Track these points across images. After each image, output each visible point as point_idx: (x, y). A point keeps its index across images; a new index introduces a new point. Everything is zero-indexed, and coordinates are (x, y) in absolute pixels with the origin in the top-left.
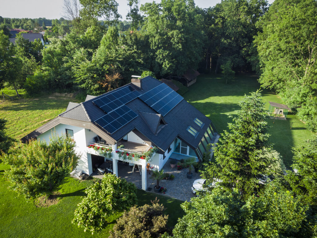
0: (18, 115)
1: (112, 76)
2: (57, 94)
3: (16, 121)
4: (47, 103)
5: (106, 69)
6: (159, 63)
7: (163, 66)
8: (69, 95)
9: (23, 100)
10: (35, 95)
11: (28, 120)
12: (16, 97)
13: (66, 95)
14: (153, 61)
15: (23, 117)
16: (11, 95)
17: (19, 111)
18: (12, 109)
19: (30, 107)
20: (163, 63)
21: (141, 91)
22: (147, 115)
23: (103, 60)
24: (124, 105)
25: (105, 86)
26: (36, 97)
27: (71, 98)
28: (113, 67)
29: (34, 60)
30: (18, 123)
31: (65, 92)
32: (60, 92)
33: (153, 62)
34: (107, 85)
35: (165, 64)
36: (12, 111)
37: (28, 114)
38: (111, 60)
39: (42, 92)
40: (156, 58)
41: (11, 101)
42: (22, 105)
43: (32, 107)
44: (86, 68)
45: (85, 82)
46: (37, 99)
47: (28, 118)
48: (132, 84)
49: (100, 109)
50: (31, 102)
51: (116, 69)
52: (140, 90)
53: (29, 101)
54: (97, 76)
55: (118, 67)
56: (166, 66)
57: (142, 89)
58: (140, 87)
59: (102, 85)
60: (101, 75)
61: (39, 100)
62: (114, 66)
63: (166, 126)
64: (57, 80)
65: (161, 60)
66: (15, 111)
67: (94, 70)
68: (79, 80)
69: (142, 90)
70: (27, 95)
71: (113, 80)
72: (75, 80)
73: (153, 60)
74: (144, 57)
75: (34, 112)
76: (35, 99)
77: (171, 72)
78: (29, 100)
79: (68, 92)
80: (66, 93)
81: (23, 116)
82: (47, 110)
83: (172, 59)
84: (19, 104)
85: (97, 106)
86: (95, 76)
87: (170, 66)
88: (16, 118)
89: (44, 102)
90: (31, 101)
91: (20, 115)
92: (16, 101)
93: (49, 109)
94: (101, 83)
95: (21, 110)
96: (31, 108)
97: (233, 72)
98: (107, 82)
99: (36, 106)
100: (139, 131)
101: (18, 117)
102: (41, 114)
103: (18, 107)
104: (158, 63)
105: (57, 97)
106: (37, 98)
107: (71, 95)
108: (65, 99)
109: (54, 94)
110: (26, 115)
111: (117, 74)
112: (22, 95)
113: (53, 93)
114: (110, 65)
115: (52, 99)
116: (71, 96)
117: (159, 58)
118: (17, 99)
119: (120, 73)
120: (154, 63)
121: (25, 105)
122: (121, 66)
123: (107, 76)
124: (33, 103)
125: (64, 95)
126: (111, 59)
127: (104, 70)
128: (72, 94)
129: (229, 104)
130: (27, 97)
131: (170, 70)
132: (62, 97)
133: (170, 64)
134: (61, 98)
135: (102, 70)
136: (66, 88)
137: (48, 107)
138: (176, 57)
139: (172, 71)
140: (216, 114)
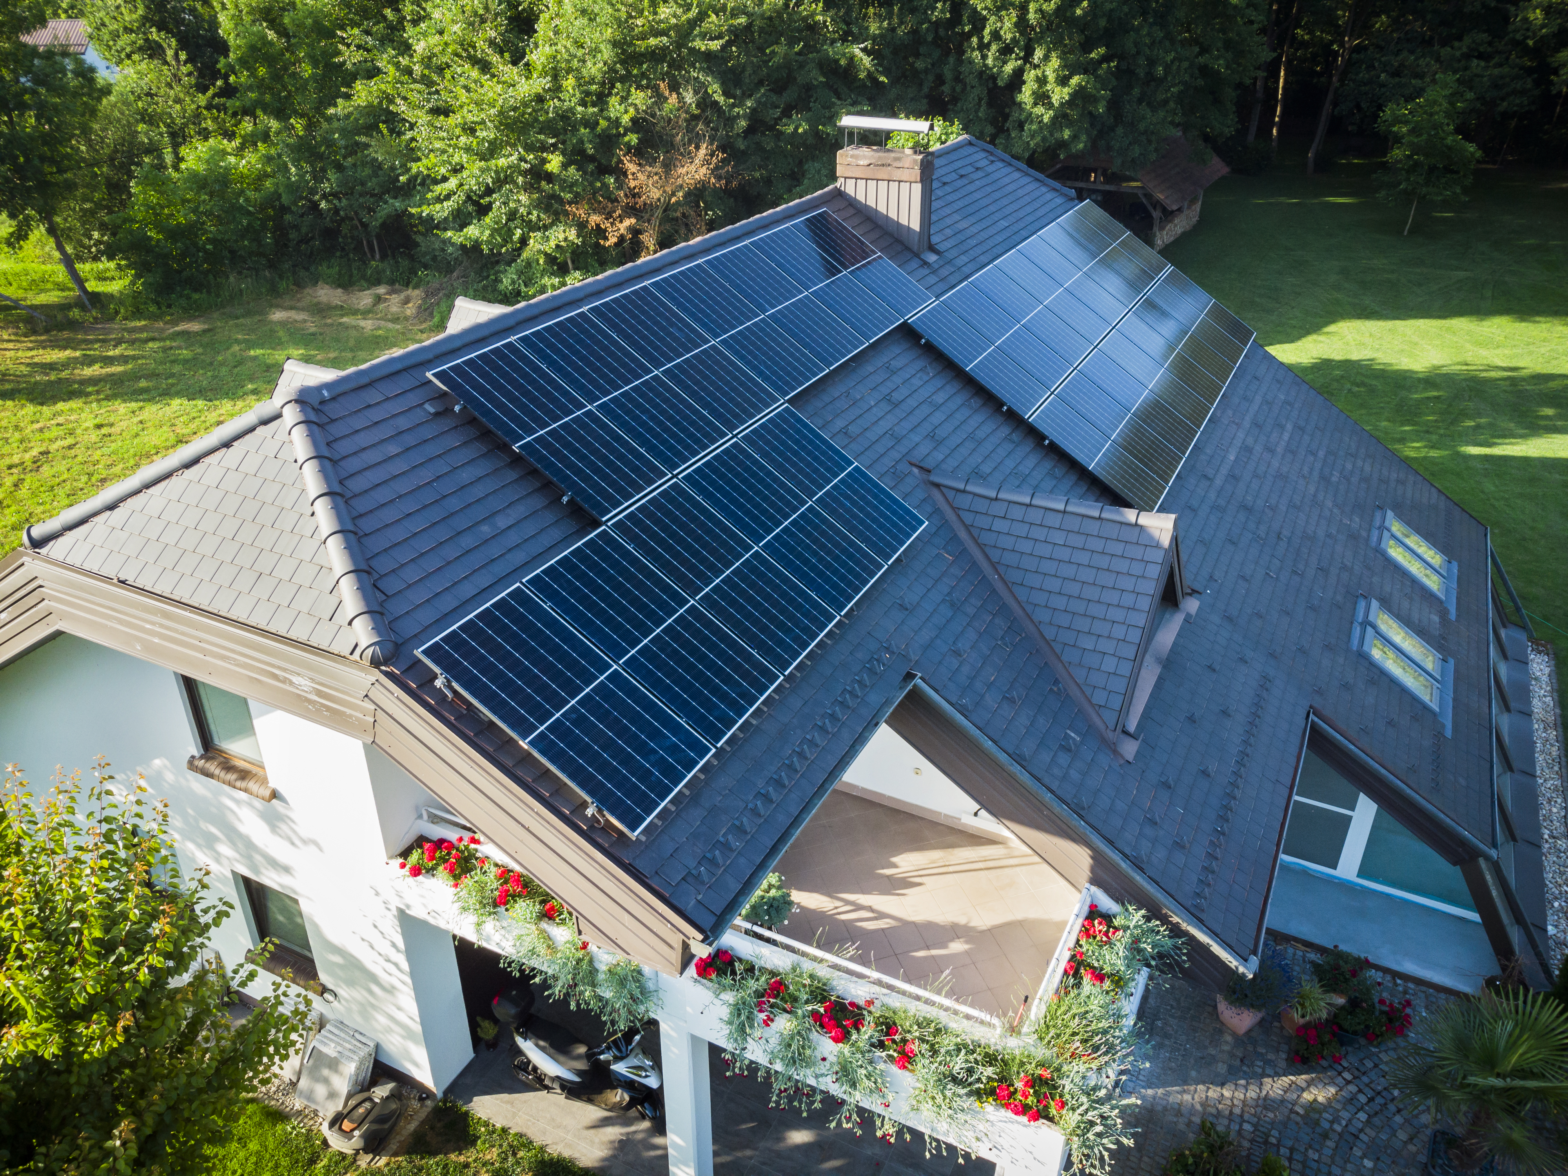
0: (38, 436)
1: (668, 166)
2: (326, 294)
3: (15, 478)
4: (252, 353)
5: (626, 119)
6: (994, 78)
7: (1026, 96)
8: (393, 305)
9: (110, 331)
10: (189, 298)
11: (90, 475)
12: (64, 307)
13: (379, 299)
14: (951, 60)
15: (70, 447)
16: (42, 299)
17: (60, 406)
18: (19, 391)
19: (135, 376)
20: (1019, 73)
21: (925, 263)
22: (1017, 513)
23: (607, 53)
24: (780, 405)
25: (622, 239)
26: (192, 312)
27: (406, 319)
28: (673, 99)
29: (184, 69)
30: (23, 492)
31: (378, 282)
32: (346, 283)
33: (947, 72)
34: (636, 232)
35: (1042, 81)
36: (9, 403)
37: (104, 431)
38: (655, 56)
39: (232, 279)
40: (968, 36)
41: (34, 332)
42: (89, 361)
43: (153, 375)
44: (493, 111)
45: (488, 208)
46: (195, 327)
47: (97, 455)
48: (839, 194)
49: (516, 460)
50: (150, 345)
51: (695, 118)
52: (917, 255)
53: (144, 335)
54: (565, 166)
55: (706, 103)
56: (1042, 98)
57: (932, 249)
58: (916, 225)
59: (601, 232)
60: (592, 159)
61: (205, 331)
62: (681, 99)
63: (1187, 620)
64: (323, 205)
65: (1006, 51)
66: (31, 401)
67: (548, 128)
68: (448, 197)
69: (932, 258)
70: (136, 295)
71: (673, 194)
72: (424, 202)
73: (948, 53)
74: (893, 30)
75: (151, 412)
76: (182, 327)
77: (1075, 137)
78: (141, 329)
79: (391, 282)
80: (381, 290)
81: (70, 441)
82: (240, 404)
83: (1087, 47)
84: (78, 354)
85: (485, 435)
86: (554, 163)
87: (1079, 95)
88: (16, 459)
89: (237, 341)
90: (153, 339)
91: (53, 434)
92: (66, 334)
93: (255, 392)
94: (595, 219)
95: (71, 395)
96: (143, 384)
97: (1471, 148)
98: (632, 210)
99: (176, 369)
100: (959, 717)
101: (34, 452)
102: (193, 426)
103: (64, 374)
104: (987, 77)
105: (321, 310)
106: (191, 319)
107: (407, 301)
108: (368, 324)
109: (308, 290)
110: (94, 436)
111: (703, 151)
112: (110, 297)
113: (300, 285)
114: (656, 89)
115: (283, 324)
116: (410, 310)
117: (996, 35)
118: (73, 325)
119: (723, 148)
120: (957, 79)
121: (109, 361)
122: (726, 94)
123: (632, 167)
124: (165, 350)
125: (364, 299)
126: (653, 41)
127: (617, 122)
128: (416, 294)
129: (1493, 374)
130: (137, 313)
131: (1070, 124)
132: (355, 312)
133: (1075, 80)
134: (345, 320)
135: (603, 123)
136: (383, 257)
137: (252, 380)
138: (1108, 37)
139: (1084, 138)
140: (1434, 453)
